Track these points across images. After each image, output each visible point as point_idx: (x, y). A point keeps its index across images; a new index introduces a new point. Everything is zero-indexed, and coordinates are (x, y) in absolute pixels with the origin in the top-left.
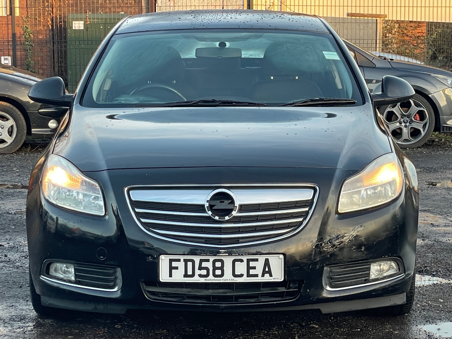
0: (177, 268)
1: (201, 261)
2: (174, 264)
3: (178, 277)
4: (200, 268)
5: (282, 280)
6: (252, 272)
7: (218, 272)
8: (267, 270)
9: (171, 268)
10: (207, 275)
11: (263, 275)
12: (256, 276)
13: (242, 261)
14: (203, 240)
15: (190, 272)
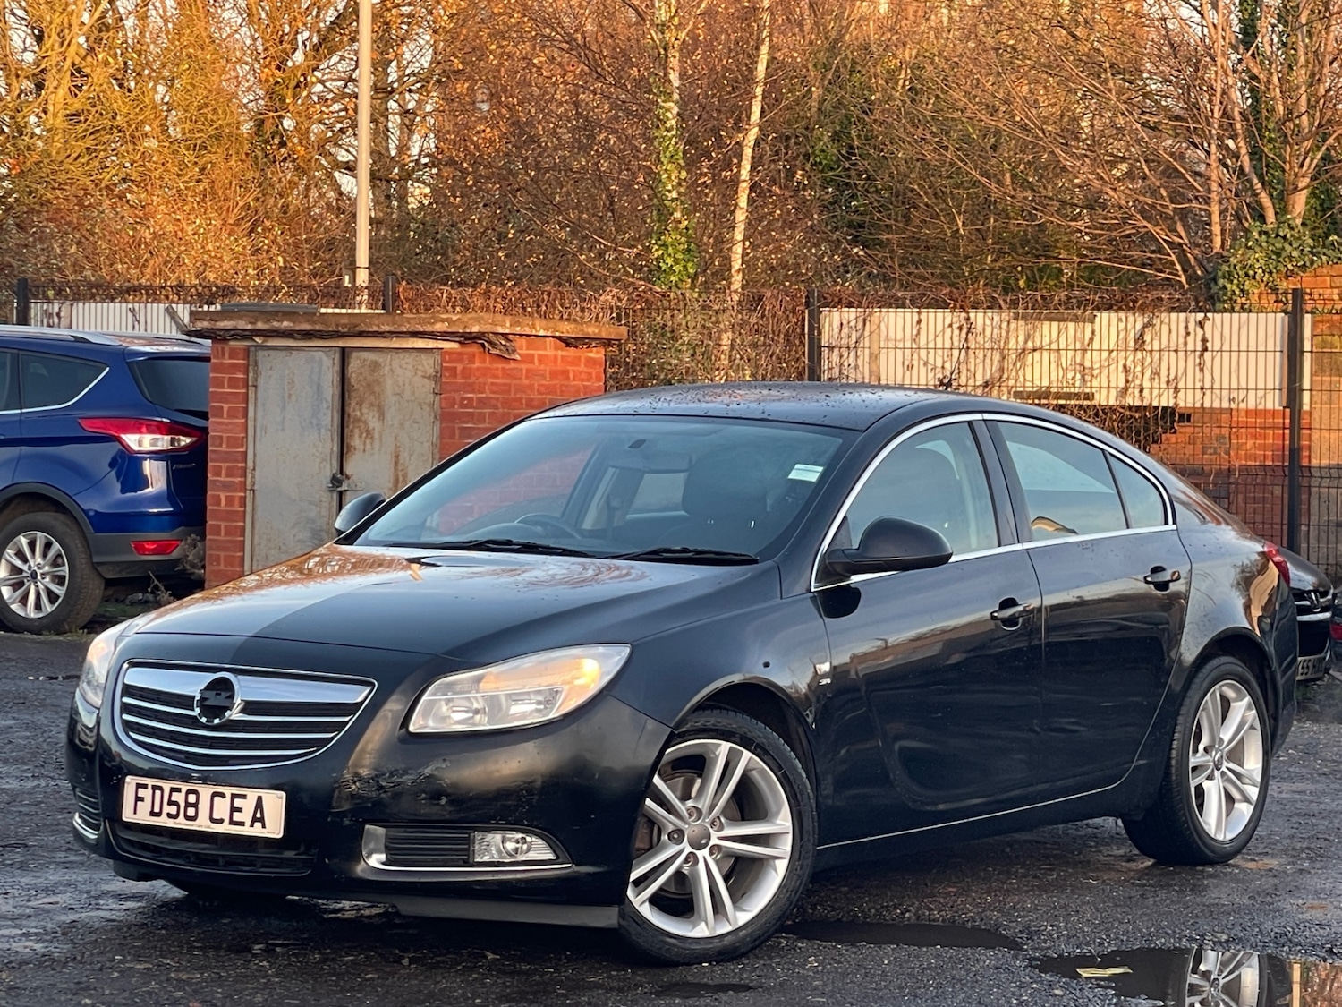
0: (142, 799)
1: (173, 790)
2: (142, 792)
3: (143, 817)
4: (171, 803)
5: (280, 836)
6: (237, 817)
7: (191, 812)
8: (258, 815)
9: (139, 799)
10: (176, 816)
11: (252, 826)
12: (242, 824)
13: (223, 795)
14: (182, 757)
15: (157, 809)
